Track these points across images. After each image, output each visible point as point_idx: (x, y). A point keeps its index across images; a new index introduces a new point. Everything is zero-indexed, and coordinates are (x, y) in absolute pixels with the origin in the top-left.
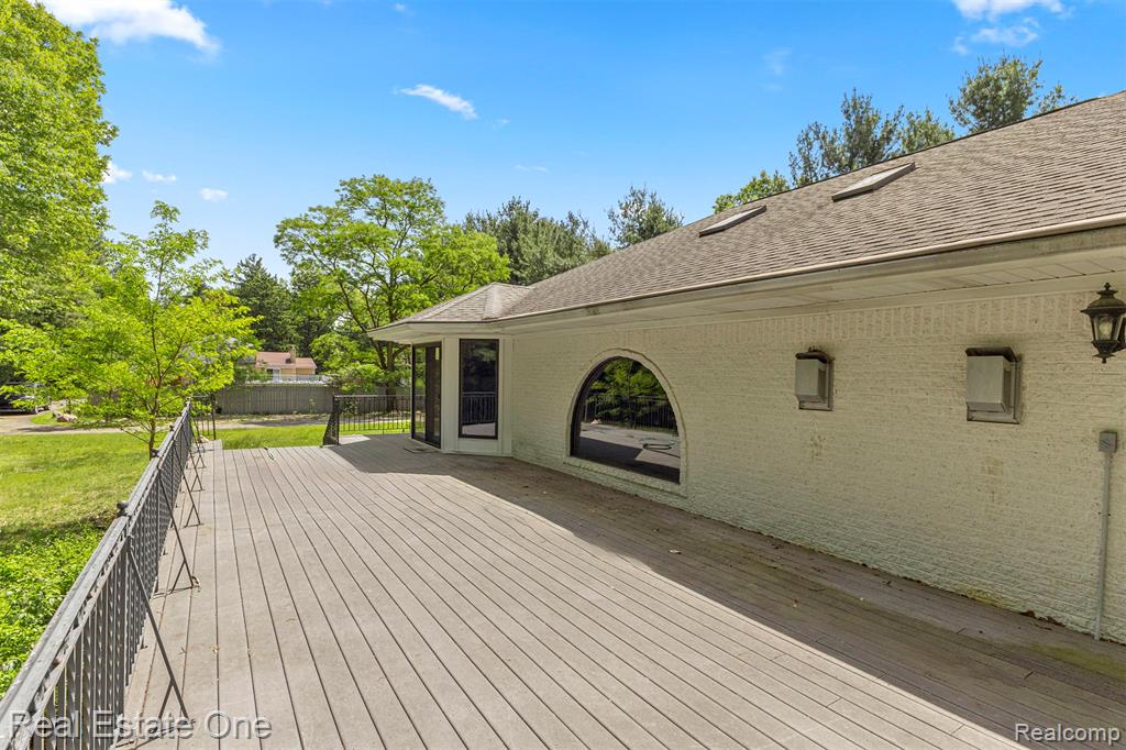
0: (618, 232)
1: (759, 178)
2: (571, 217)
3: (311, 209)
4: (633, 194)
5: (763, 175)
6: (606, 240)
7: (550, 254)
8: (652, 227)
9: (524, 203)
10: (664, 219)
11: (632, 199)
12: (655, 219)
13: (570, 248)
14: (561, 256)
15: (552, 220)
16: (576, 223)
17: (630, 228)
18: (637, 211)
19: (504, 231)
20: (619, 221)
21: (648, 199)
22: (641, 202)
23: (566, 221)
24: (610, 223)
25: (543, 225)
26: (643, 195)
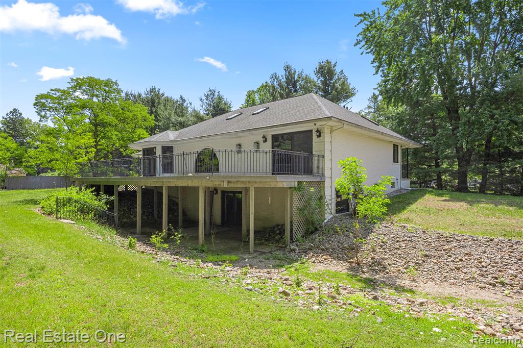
0: (204, 107)
1: (264, 84)
2: (181, 98)
3: (52, 90)
4: (210, 91)
5: (266, 83)
6: (199, 110)
7: (173, 115)
8: (218, 106)
9: (157, 89)
10: (223, 102)
11: (210, 93)
12: (219, 102)
13: (182, 111)
14: (177, 116)
15: (171, 98)
16: (184, 101)
17: (210, 105)
18: (212, 98)
19: (148, 102)
20: (204, 102)
21: (216, 93)
22: (214, 94)
23: (179, 99)
24: (201, 103)
25: (168, 101)
26: (214, 91)
